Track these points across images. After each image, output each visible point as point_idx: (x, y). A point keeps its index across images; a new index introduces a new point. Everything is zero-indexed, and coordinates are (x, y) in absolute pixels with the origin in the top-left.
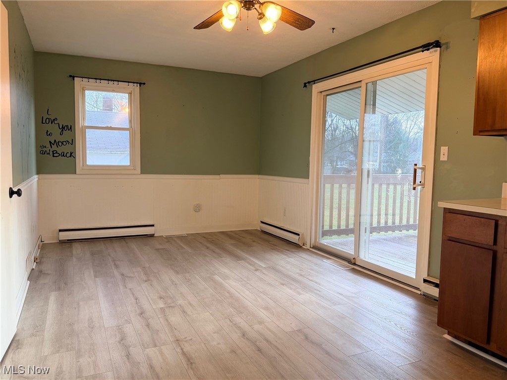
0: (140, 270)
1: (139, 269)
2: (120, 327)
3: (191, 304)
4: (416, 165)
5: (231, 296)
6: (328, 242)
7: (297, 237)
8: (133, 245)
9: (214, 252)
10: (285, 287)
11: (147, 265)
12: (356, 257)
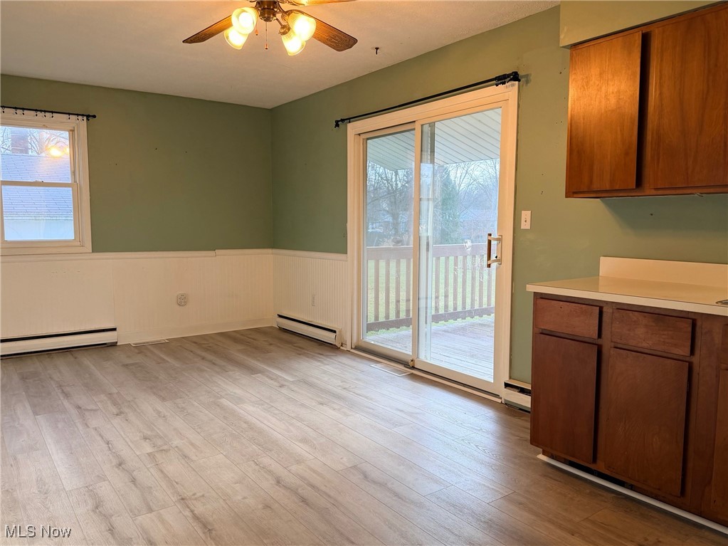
0: (105, 398)
1: (103, 397)
2: (91, 488)
3: (192, 444)
4: (490, 235)
5: (251, 427)
6: (374, 339)
7: (333, 335)
8: (87, 360)
9: (214, 364)
10: (325, 408)
11: (114, 390)
12: (414, 358)
